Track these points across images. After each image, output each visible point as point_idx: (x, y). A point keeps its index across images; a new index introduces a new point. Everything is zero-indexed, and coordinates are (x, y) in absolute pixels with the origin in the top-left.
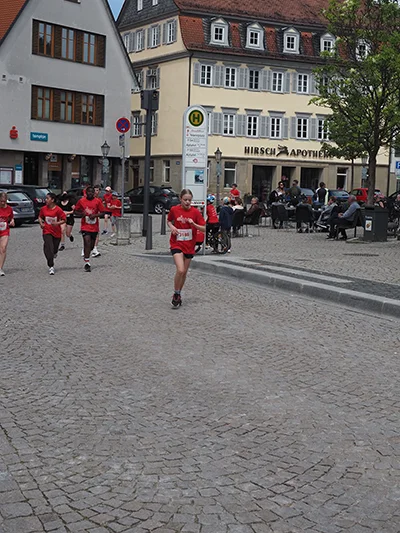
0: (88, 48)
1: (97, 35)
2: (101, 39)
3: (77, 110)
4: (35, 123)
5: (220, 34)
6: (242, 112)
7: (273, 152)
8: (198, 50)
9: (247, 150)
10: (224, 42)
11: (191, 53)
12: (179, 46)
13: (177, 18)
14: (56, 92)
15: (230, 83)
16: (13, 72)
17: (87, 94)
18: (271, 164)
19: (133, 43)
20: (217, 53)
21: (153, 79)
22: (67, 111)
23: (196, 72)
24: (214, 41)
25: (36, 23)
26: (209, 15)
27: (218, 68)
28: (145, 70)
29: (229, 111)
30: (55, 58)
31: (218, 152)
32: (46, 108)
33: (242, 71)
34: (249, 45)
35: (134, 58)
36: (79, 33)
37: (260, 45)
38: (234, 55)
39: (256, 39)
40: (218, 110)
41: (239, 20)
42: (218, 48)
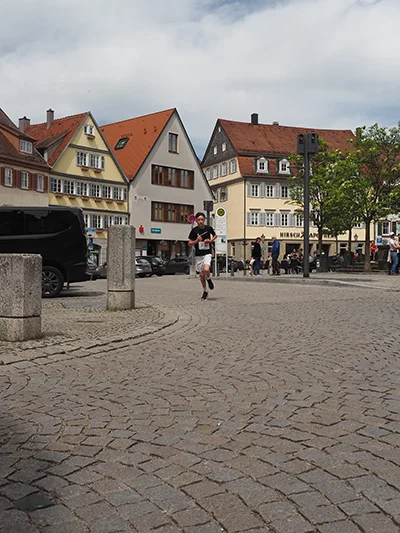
0: (184, 179)
1: (189, 171)
2: (191, 173)
3: (179, 214)
4: (153, 223)
5: (263, 167)
6: (278, 212)
7: (298, 235)
8: (249, 177)
9: (282, 235)
10: (266, 171)
11: (245, 178)
12: (238, 175)
13: (236, 158)
14: (165, 204)
15: (269, 194)
16: (140, 194)
17: (184, 205)
18: (297, 242)
19: (212, 174)
20: (261, 178)
21: (224, 195)
22: (172, 215)
23: (249, 189)
24: (259, 171)
25: (153, 166)
26: (256, 155)
27: (261, 187)
28: (219, 190)
29: (270, 212)
30: (166, 185)
31: (263, 236)
32: (160, 213)
33: (277, 188)
34: (281, 172)
35: (211, 183)
36: (178, 170)
37: (288, 171)
38: (272, 178)
39: (285, 168)
40: (263, 211)
41: (274, 157)
42: (262, 174)
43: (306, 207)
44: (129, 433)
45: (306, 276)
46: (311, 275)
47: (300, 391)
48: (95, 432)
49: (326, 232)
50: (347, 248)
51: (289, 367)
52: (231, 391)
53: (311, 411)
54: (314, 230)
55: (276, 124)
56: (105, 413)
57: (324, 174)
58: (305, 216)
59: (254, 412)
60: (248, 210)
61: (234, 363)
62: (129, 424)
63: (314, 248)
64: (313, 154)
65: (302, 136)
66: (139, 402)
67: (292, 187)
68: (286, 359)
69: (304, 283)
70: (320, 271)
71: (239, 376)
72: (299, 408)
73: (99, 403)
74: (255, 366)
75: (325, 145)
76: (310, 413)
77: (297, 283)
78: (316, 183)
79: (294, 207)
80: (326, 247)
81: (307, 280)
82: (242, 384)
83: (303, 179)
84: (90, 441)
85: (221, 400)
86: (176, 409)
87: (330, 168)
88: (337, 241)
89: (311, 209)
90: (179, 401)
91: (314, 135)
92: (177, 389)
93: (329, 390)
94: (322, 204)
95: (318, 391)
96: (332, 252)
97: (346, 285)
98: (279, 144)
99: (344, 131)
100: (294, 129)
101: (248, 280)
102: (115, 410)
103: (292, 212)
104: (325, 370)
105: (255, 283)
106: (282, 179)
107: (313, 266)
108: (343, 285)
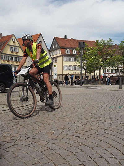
5: (68, 52)
6: (73, 66)
7: (79, 73)
9: (74, 73)
10: (69, 53)
11: (63, 55)
12: (60, 54)
13: (60, 49)
15: (70, 60)
16: (30, 60)
18: (79, 75)
19: (52, 54)
23: (64, 59)
24: (67, 53)
26: (66, 48)
27: (68, 58)
29: (70, 66)
31: (68, 73)
33: (72, 59)
34: (74, 53)
35: (52, 57)
37: (76, 53)
38: (71, 55)
39: (75, 52)
40: (68, 66)
41: (72, 49)
42: (68, 54)
43: (81, 64)
44: (26, 135)
45: (81, 86)
46: (83, 85)
47: (79, 121)
48: (15, 135)
49: (87, 72)
50: (94, 77)
51: (76, 114)
52: (57, 122)
53: (82, 127)
54: (84, 71)
55: (72, 39)
56: (18, 129)
57: (87, 54)
58: (81, 67)
59: (65, 128)
60: (63, 65)
61: (59, 113)
62: (26, 132)
63: (84, 77)
64: (83, 48)
65: (80, 42)
66: (28, 125)
67: (77, 58)
68: (74, 111)
69: (81, 88)
70: (86, 84)
71: (60, 117)
72: (78, 126)
73: (16, 126)
74: (65, 114)
75: (87, 45)
76: (82, 128)
77: (79, 88)
78: (84, 57)
79: (78, 64)
80: (87, 77)
81: (81, 87)
82: (61, 119)
83: (80, 56)
84: (13, 138)
85: (54, 124)
86: (41, 127)
87: (88, 52)
88: (91, 75)
89: (83, 65)
90: (41, 125)
91: (83, 42)
92: (41, 121)
93: (87, 121)
94: (86, 63)
95: (84, 121)
96: (89, 78)
97: (93, 88)
98: (73, 45)
99: (93, 41)
100: (78, 40)
101: (64, 87)
102: (21, 128)
103: (77, 66)
104: (86, 114)
105: (66, 88)
106: (74, 56)
107: (83, 82)
108: (92, 88)
